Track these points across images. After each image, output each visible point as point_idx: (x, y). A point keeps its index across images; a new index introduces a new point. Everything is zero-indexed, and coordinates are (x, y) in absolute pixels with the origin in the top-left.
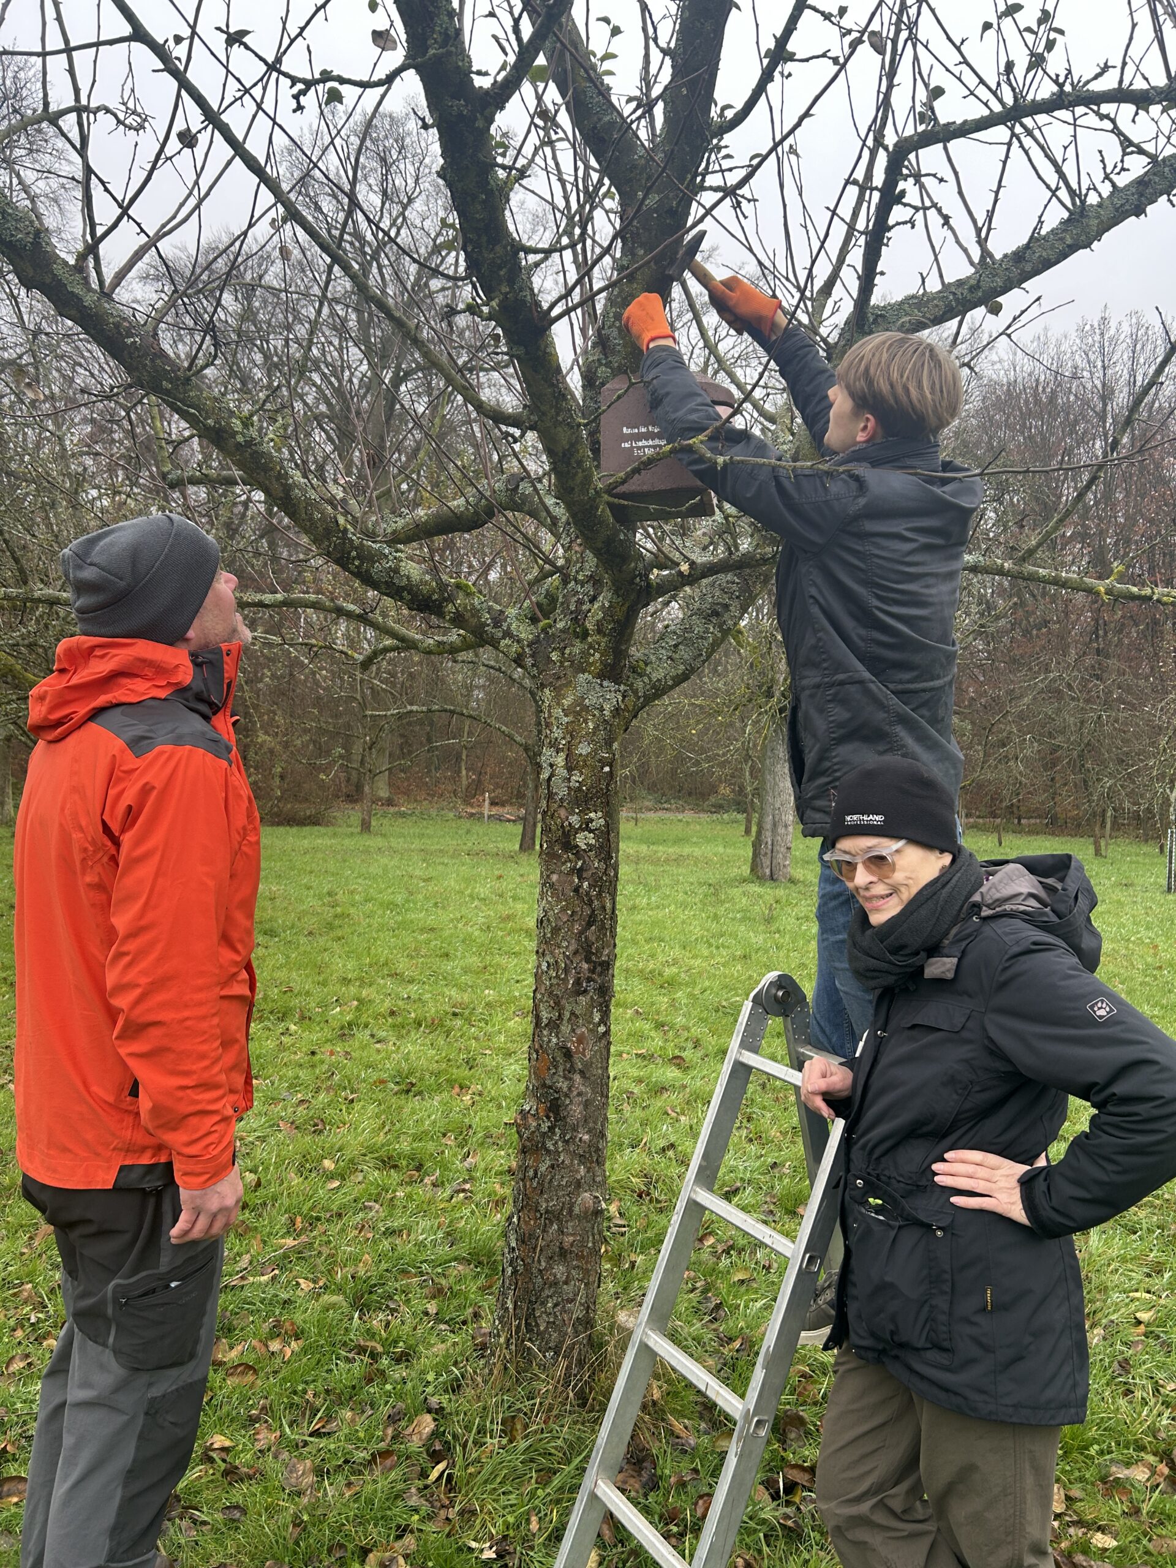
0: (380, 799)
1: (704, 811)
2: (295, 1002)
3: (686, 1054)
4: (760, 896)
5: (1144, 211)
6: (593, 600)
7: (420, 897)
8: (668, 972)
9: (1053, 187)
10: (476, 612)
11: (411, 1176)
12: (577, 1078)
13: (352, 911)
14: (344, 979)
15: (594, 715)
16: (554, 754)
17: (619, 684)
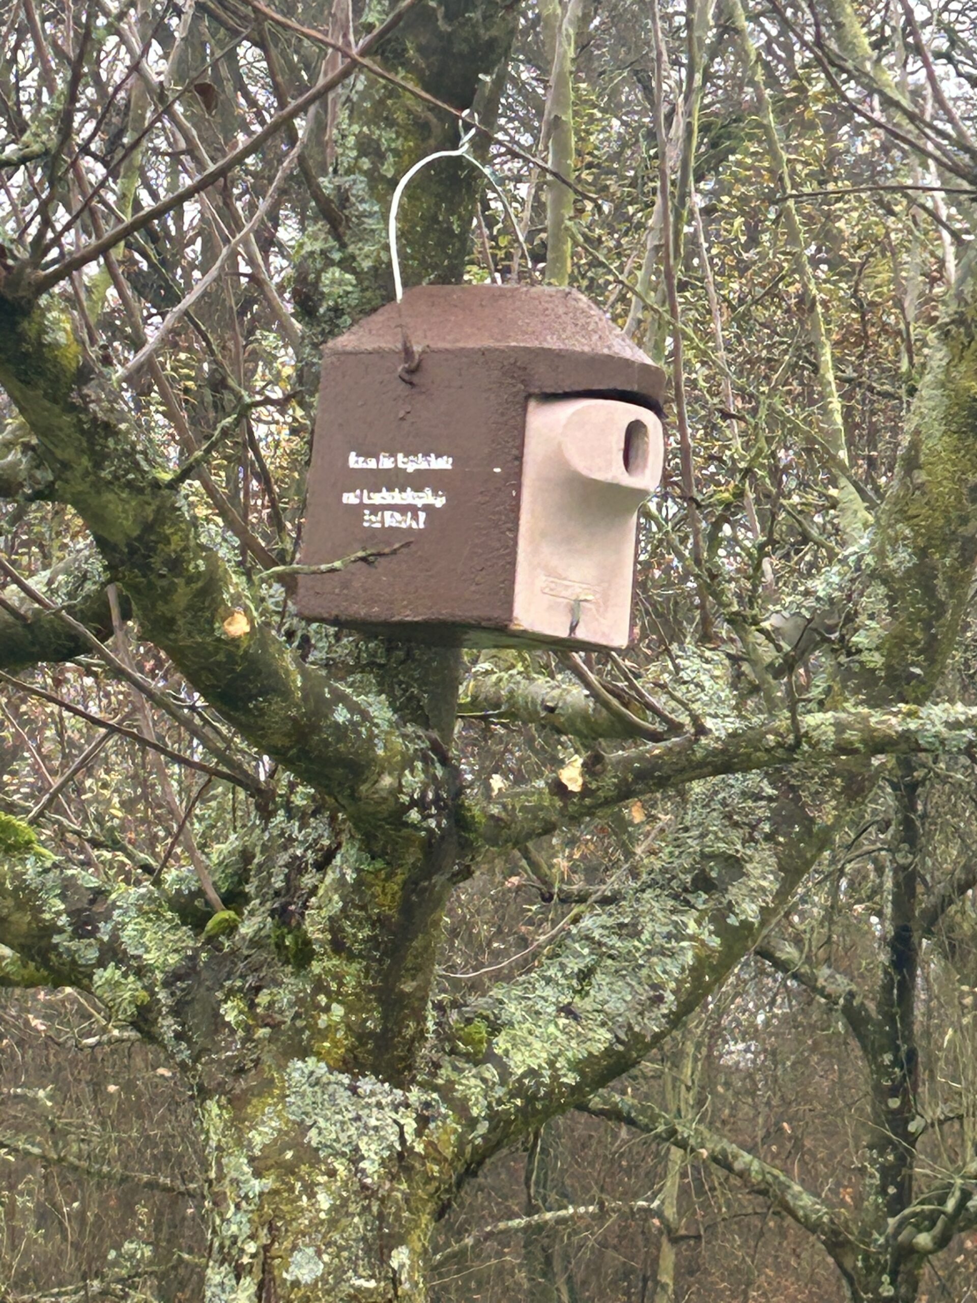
10: (27, 897)
15: (332, 1173)
16: (230, 1282)
17: (402, 1085)
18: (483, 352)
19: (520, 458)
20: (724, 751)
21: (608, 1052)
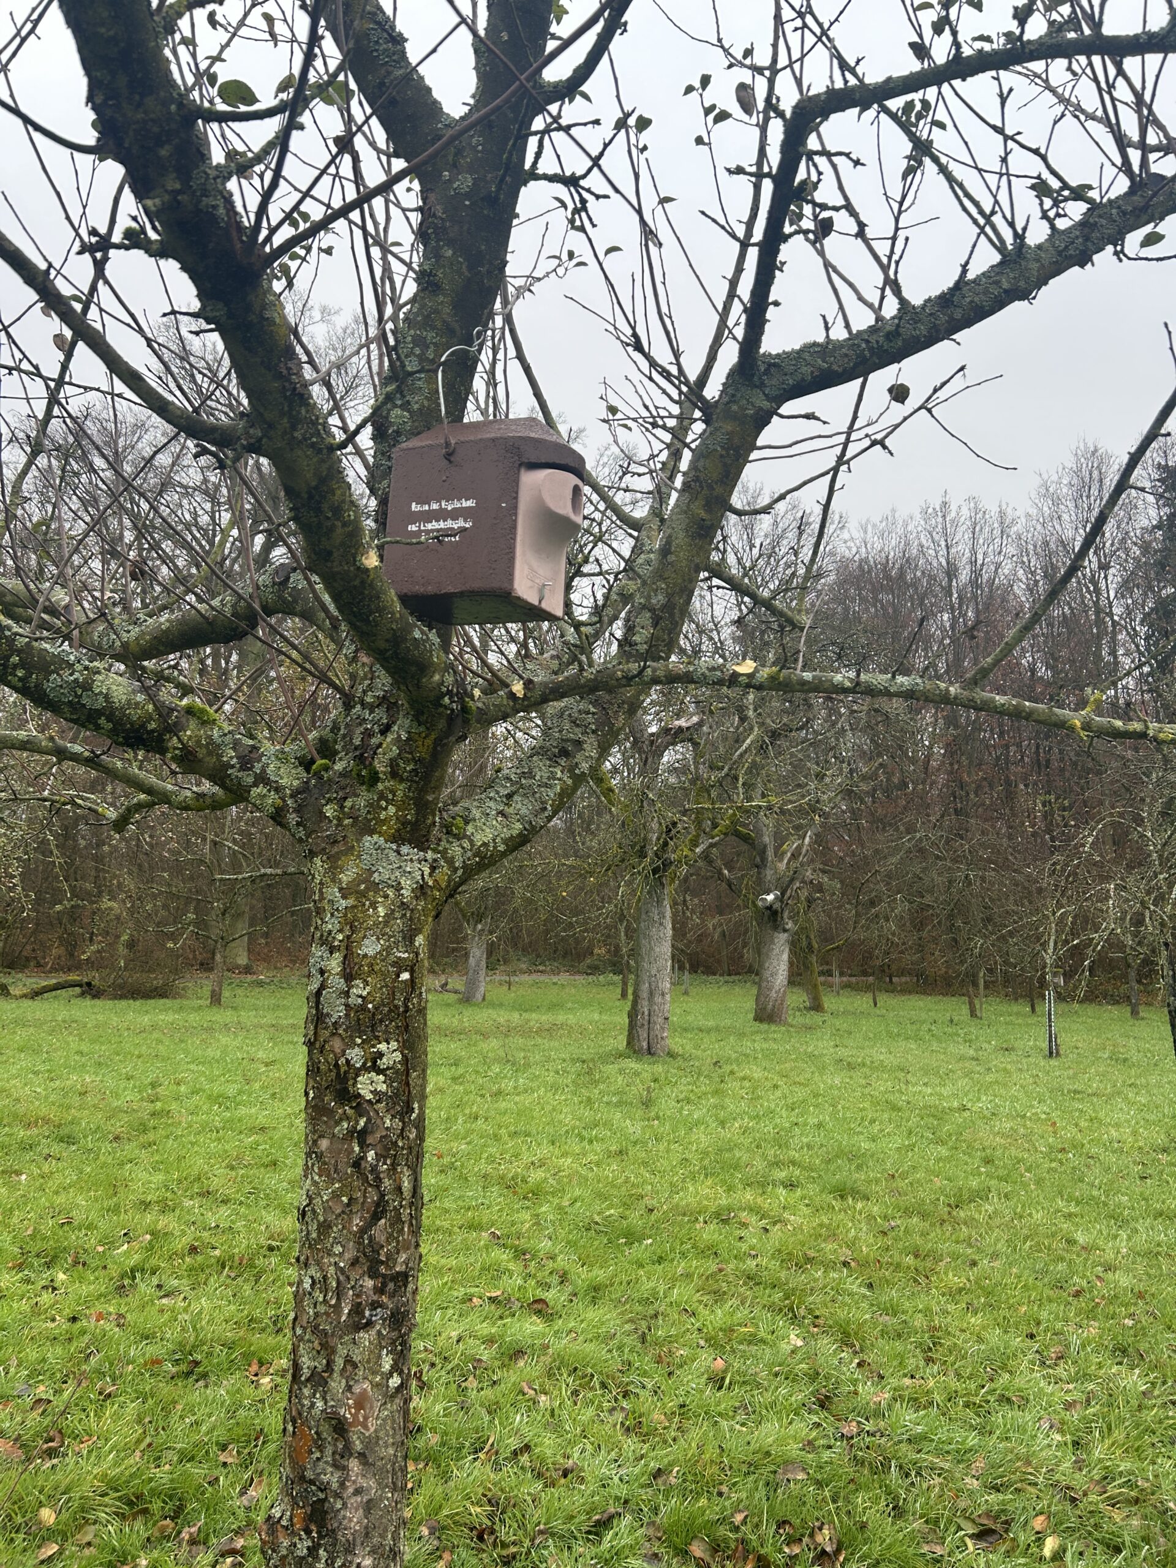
0: (238, 967)
1: (579, 972)
2: (73, 1238)
3: (549, 1296)
4: (637, 1074)
5: (1090, 260)
6: (385, 730)
7: (257, 1085)
8: (536, 1176)
9: (988, 211)
10: (214, 748)
11: (163, 1530)
12: (354, 1465)
13: (174, 1106)
14: (143, 1202)
15: (386, 897)
16: (326, 955)
17: (424, 850)
18: (493, 440)
19: (516, 498)
20: (595, 679)
21: (520, 835)
